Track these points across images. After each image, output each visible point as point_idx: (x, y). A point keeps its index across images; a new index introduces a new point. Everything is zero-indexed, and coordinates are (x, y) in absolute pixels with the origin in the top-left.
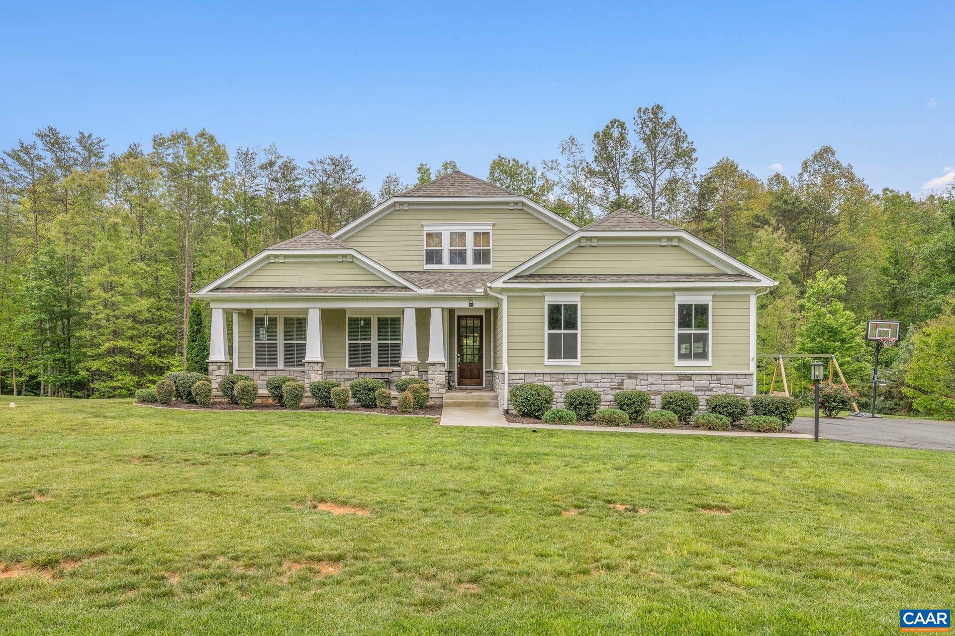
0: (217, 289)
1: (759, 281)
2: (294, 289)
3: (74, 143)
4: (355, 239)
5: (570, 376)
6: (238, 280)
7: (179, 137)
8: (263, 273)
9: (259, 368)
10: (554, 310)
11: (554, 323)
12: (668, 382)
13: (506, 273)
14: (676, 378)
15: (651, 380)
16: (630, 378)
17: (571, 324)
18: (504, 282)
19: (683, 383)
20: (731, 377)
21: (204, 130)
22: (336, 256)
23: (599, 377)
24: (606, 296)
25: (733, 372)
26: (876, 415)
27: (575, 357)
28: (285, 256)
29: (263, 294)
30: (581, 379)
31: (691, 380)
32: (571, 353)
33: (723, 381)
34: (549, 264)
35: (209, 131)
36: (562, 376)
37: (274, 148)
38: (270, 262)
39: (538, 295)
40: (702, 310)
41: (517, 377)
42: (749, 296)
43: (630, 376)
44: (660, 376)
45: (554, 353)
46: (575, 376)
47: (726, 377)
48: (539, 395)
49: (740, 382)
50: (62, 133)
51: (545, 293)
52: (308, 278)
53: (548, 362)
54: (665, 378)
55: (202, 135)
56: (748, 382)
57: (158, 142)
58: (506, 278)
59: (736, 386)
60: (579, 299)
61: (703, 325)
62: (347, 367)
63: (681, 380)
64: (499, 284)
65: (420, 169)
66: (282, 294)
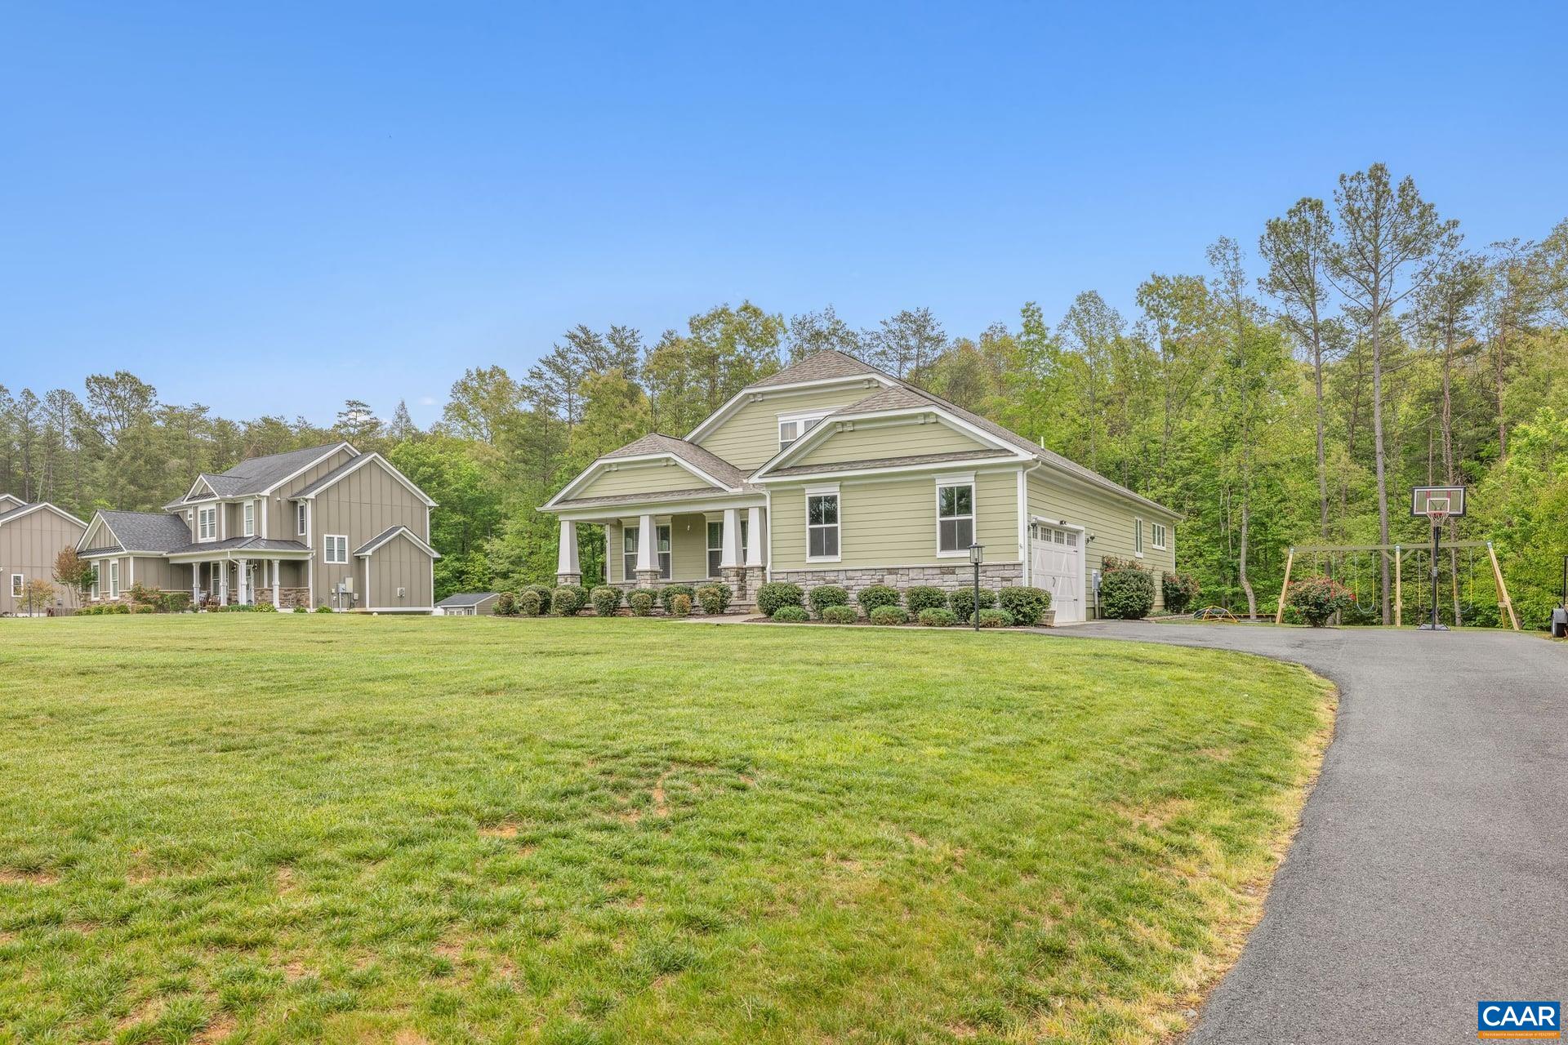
0: (563, 501)
1: (1017, 455)
2: (624, 497)
3: (605, 343)
4: (713, 438)
5: (832, 574)
6: (581, 490)
7: (721, 315)
8: (601, 482)
9: (629, 581)
10: (815, 502)
11: (815, 518)
12: (931, 577)
13: (757, 470)
14: (938, 571)
15: (912, 574)
16: (890, 574)
17: (831, 516)
18: (760, 477)
19: (946, 577)
20: (998, 568)
21: (747, 302)
22: (660, 460)
23: (859, 574)
24: (865, 485)
25: (999, 563)
26: (1437, 626)
27: (836, 553)
28: (618, 464)
29: (597, 504)
30: (842, 576)
31: (954, 573)
32: (833, 550)
33: (988, 574)
34: (808, 454)
35: (754, 303)
36: (823, 574)
37: (831, 312)
38: (605, 471)
39: (797, 489)
40: (965, 493)
41: (780, 576)
42: (1016, 473)
43: (891, 571)
44: (919, 570)
45: (816, 550)
46: (836, 574)
47: (991, 568)
48: (774, 594)
49: (1007, 574)
50: (593, 330)
51: (804, 486)
52: (642, 485)
53: (809, 560)
54: (927, 572)
55: (746, 309)
56: (1016, 573)
57: (696, 325)
58: (761, 473)
59: (1004, 579)
60: (838, 489)
61: (967, 508)
62: (707, 578)
63: (944, 573)
64: (755, 479)
65: (1024, 311)
66: (613, 502)
